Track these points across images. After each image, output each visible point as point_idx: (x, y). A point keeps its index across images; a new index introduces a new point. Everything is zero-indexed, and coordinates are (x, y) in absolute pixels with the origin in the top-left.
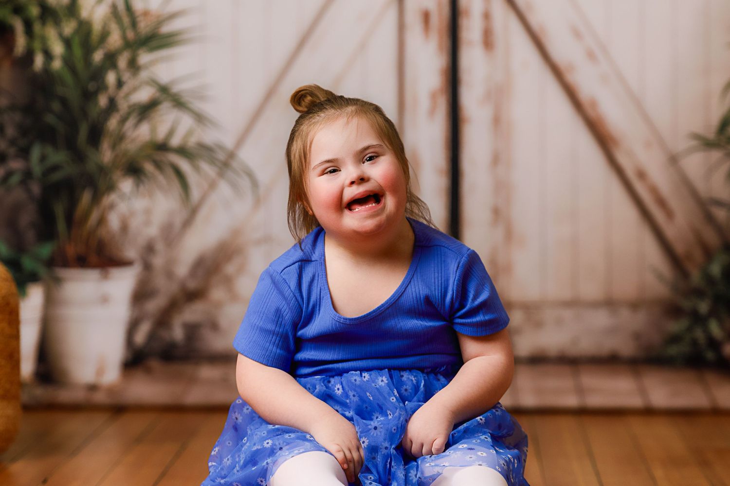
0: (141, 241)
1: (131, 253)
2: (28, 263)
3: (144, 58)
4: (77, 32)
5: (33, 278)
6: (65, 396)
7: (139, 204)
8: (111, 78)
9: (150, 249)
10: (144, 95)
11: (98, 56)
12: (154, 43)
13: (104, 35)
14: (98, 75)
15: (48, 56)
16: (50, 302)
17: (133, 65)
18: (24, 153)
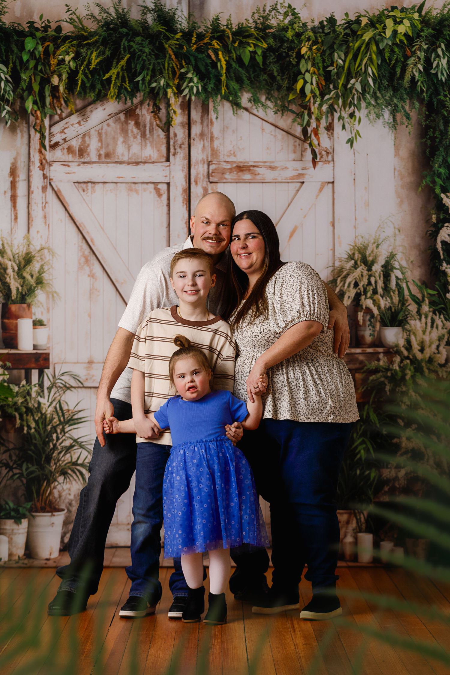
0: (67, 501)
1: (63, 506)
2: (21, 510)
3: (67, 429)
4: (41, 417)
5: (24, 516)
6: (36, 563)
7: (66, 486)
8: (54, 436)
9: (70, 504)
10: (67, 443)
11: (49, 427)
12: (71, 423)
13: (52, 419)
14: (49, 435)
15: (29, 427)
16: (30, 525)
17: (63, 430)
18: (20, 466)
